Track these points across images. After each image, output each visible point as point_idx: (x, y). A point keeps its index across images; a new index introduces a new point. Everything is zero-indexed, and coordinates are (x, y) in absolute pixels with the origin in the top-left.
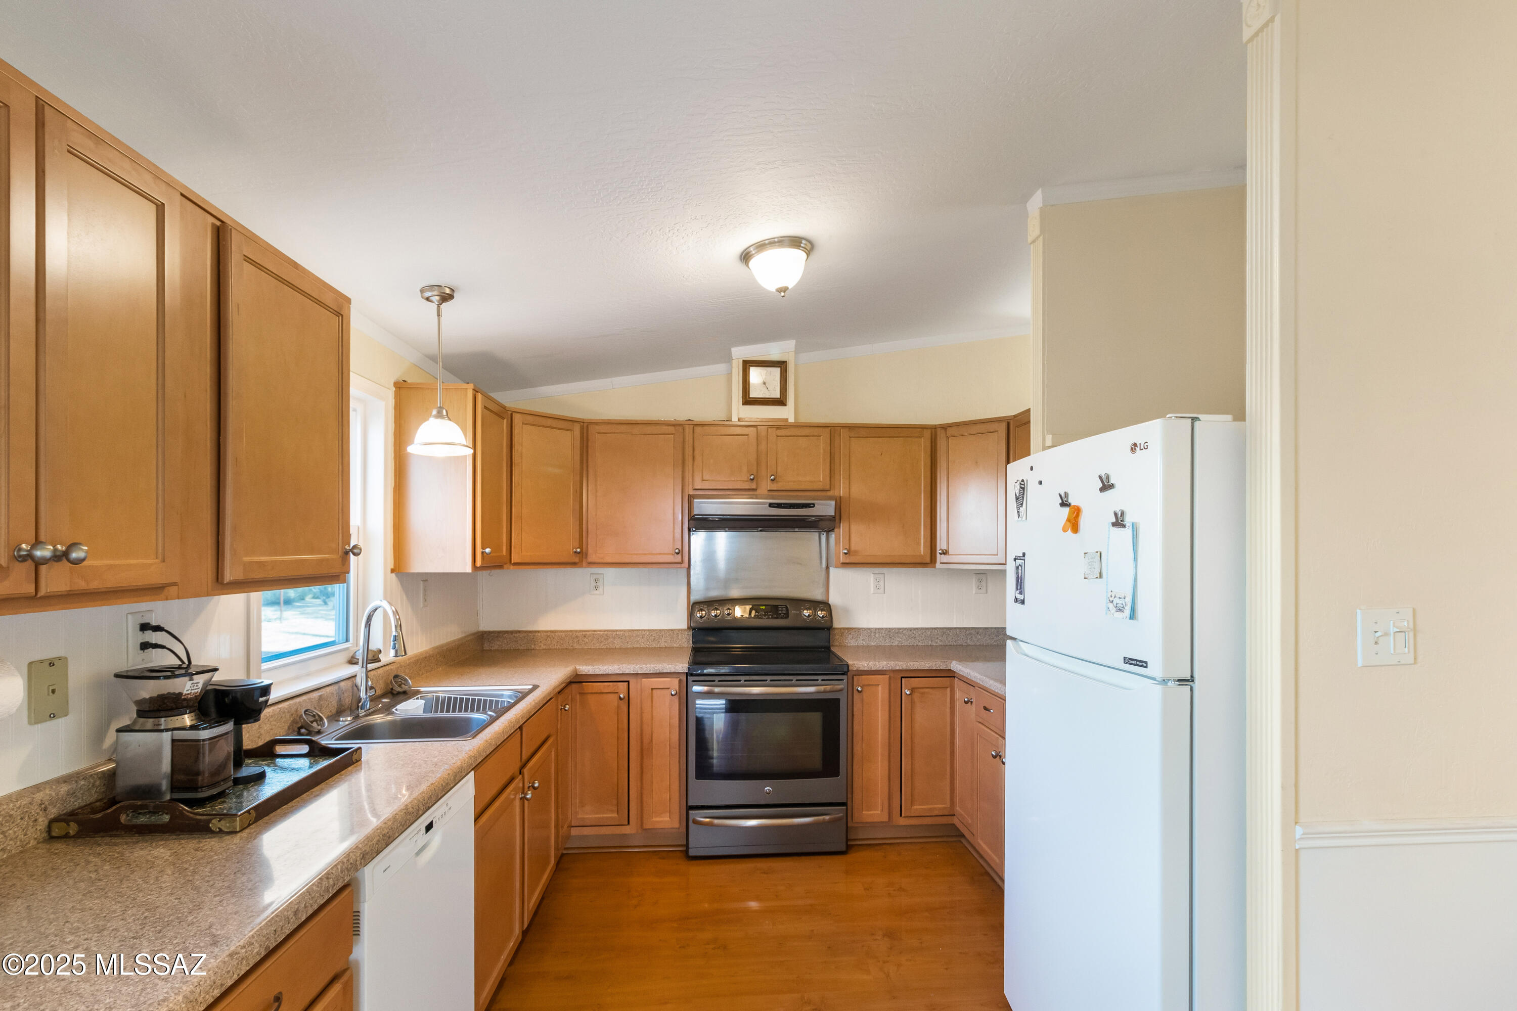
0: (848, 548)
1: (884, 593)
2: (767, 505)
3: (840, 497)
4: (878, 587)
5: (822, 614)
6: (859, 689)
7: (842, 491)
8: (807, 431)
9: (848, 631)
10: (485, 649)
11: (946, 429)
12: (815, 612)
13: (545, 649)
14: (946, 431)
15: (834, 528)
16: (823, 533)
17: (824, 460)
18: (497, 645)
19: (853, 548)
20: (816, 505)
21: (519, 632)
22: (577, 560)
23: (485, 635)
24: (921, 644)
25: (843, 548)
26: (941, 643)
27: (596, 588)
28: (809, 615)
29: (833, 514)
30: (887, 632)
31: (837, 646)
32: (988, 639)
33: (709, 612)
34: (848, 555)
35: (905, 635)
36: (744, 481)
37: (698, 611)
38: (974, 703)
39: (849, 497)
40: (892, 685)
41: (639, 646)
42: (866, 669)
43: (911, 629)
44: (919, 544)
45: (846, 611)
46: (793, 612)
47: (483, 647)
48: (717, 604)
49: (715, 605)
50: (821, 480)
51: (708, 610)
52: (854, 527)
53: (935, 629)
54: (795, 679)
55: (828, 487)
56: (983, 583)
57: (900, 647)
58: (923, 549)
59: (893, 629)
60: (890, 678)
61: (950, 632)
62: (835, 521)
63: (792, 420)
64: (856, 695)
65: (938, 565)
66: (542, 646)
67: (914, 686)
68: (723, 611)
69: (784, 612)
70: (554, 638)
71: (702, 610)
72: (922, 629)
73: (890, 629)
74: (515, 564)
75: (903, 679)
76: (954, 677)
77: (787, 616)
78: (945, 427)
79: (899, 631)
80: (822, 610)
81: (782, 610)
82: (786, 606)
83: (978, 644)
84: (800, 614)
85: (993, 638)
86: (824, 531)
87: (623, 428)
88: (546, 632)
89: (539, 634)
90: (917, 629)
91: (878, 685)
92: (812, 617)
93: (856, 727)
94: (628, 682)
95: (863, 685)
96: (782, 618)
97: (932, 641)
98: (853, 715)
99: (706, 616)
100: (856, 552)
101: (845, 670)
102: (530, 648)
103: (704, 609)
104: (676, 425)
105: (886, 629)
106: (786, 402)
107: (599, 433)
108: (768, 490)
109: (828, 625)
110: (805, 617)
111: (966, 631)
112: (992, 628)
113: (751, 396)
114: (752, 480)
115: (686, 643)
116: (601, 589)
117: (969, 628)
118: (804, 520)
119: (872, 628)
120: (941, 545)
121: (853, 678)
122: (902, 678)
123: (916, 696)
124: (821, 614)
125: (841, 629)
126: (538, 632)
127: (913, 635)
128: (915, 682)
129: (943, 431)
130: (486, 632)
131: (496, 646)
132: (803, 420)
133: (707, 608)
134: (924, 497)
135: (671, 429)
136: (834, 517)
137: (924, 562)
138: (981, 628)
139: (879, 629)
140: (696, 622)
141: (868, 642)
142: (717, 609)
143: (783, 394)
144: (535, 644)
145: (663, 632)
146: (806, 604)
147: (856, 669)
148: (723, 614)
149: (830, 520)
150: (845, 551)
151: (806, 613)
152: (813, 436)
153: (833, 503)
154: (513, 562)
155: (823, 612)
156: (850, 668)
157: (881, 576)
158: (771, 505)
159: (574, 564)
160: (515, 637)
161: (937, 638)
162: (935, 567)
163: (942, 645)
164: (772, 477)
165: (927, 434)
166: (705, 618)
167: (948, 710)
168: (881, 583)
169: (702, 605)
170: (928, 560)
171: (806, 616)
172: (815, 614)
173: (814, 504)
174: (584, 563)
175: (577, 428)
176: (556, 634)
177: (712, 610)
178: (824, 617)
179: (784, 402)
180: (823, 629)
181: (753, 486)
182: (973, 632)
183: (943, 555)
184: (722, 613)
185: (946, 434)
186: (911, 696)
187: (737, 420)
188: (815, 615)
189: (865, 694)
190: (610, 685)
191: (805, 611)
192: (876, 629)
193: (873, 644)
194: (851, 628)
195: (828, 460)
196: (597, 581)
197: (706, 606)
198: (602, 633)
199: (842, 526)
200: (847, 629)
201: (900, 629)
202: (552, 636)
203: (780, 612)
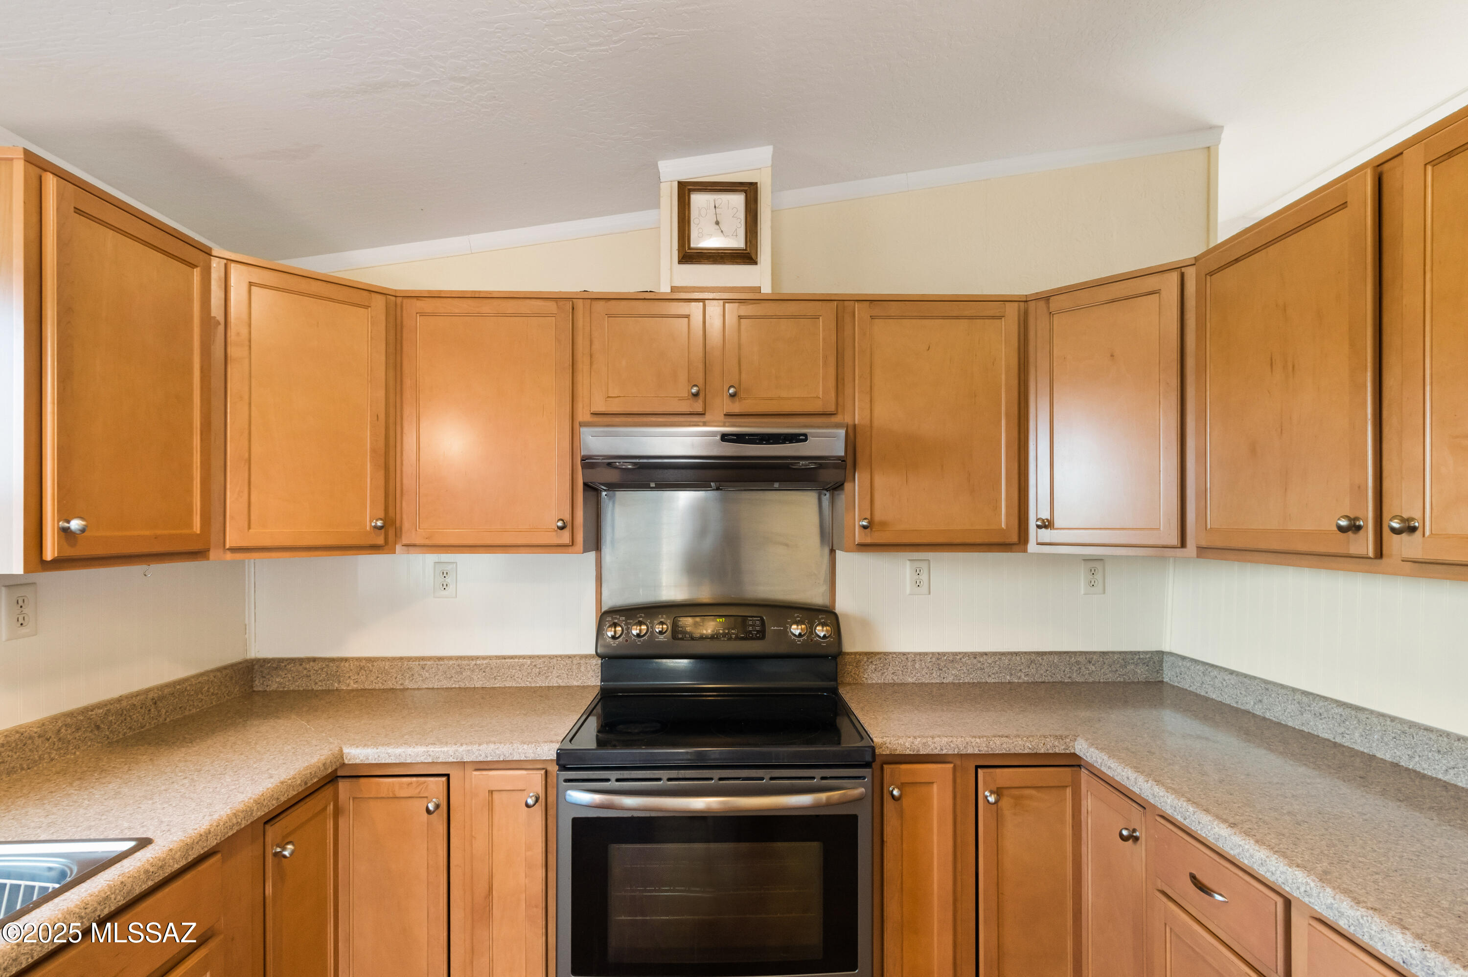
0: (869, 517)
1: (930, 593)
2: (718, 438)
3: (855, 426)
4: (918, 584)
5: (823, 631)
6: (896, 792)
7: (858, 415)
8: (793, 308)
9: (868, 659)
10: (255, 689)
11: (1049, 299)
12: (811, 628)
13: (357, 690)
14: (1048, 303)
15: (844, 482)
16: (825, 492)
17: (825, 358)
18: (276, 682)
19: (878, 517)
20: (810, 438)
21: (314, 660)
22: (380, 541)
23: (256, 667)
24: (993, 681)
25: (859, 515)
26: (1026, 679)
27: (445, 586)
28: (800, 634)
29: (842, 453)
30: (934, 659)
31: (849, 684)
32: (1107, 671)
33: (628, 629)
34: (869, 530)
35: (965, 664)
36: (681, 399)
37: (610, 626)
38: (1143, 839)
39: (871, 427)
40: (959, 781)
41: (514, 685)
42: (908, 752)
43: (975, 655)
44: (996, 508)
45: (865, 624)
46: (772, 628)
47: (252, 687)
48: (643, 615)
49: (638, 616)
50: (821, 397)
51: (626, 624)
52: (879, 480)
53: (1016, 654)
54: (768, 777)
55: (832, 408)
56: (1099, 576)
57: (958, 686)
58: (1004, 518)
59: (944, 654)
60: (955, 768)
61: (1043, 659)
62: (845, 469)
63: (767, 289)
64: (889, 805)
65: (1032, 547)
66: (352, 684)
67: (1001, 783)
68: (652, 627)
69: (758, 628)
70: (371, 671)
71: (615, 625)
72: (994, 654)
73: (938, 653)
74: (233, 550)
75: (980, 770)
76: (1079, 766)
77: (761, 635)
78: (1046, 298)
79: (954, 658)
80: (824, 625)
81: (753, 626)
82: (762, 620)
83: (1091, 680)
84: (786, 632)
85: (1117, 670)
86: (827, 490)
87: (465, 305)
88: (359, 659)
89: (347, 665)
90: (986, 654)
91: (933, 783)
92: (805, 637)
93: (888, 865)
94: (448, 776)
95: (902, 784)
96: (752, 639)
97: (1011, 675)
98: (882, 841)
99: (623, 636)
100: (883, 524)
101: (868, 758)
102: (331, 688)
103: (619, 623)
104: (557, 299)
105: (933, 654)
106: (757, 258)
107: (422, 314)
108: (725, 415)
109: (833, 650)
110: (793, 637)
111: (1071, 657)
112: (1113, 653)
113: (692, 245)
114: (696, 395)
115: (593, 679)
116: (451, 588)
117: (1075, 653)
118: (787, 467)
119: (909, 653)
120: (1038, 509)
121: (882, 769)
122: (977, 767)
123: (1005, 803)
124: (821, 631)
125: (856, 654)
126: (346, 660)
127: (979, 665)
128: (1003, 776)
129: (1042, 304)
130: (258, 660)
131: (274, 685)
132: (790, 288)
133: (626, 620)
134: (1007, 424)
135: (552, 306)
136: (842, 460)
137: (1008, 541)
138: (1095, 653)
139: (920, 654)
140: (608, 646)
141: (901, 677)
142: (640, 623)
143: (751, 242)
144: (339, 682)
145: (555, 660)
146: (796, 615)
147: (888, 752)
148: (652, 632)
149: (836, 466)
150: (865, 523)
151: (796, 630)
152: (805, 317)
153: (842, 432)
154: (227, 547)
155: (825, 629)
156: (877, 751)
157: (924, 565)
158: (725, 437)
159: (375, 548)
160: (306, 669)
161: (1021, 670)
162: (1025, 551)
163: (1028, 683)
164: (732, 391)
165: (1012, 311)
166: (620, 639)
167: (1069, 831)
168: (924, 577)
169: (618, 617)
170: (1015, 539)
171: (795, 635)
172: (811, 631)
173: (805, 435)
174: (398, 548)
175: (379, 302)
176: (375, 664)
177: (635, 625)
178: (827, 637)
179: (753, 257)
180: (825, 657)
181: (698, 407)
182: (1081, 659)
183: (1043, 529)
184: (650, 630)
185: (1048, 308)
186: (995, 805)
187: (669, 291)
188: (811, 633)
189: (905, 802)
190: (411, 783)
191: (794, 627)
192: (916, 654)
193: (910, 680)
194: (872, 653)
195: (832, 360)
196: (445, 574)
197: (624, 618)
198: (451, 662)
199: (859, 478)
200: (866, 654)
201: (956, 654)
202: (368, 667)
203: (751, 628)
